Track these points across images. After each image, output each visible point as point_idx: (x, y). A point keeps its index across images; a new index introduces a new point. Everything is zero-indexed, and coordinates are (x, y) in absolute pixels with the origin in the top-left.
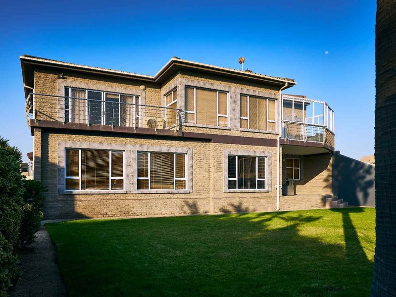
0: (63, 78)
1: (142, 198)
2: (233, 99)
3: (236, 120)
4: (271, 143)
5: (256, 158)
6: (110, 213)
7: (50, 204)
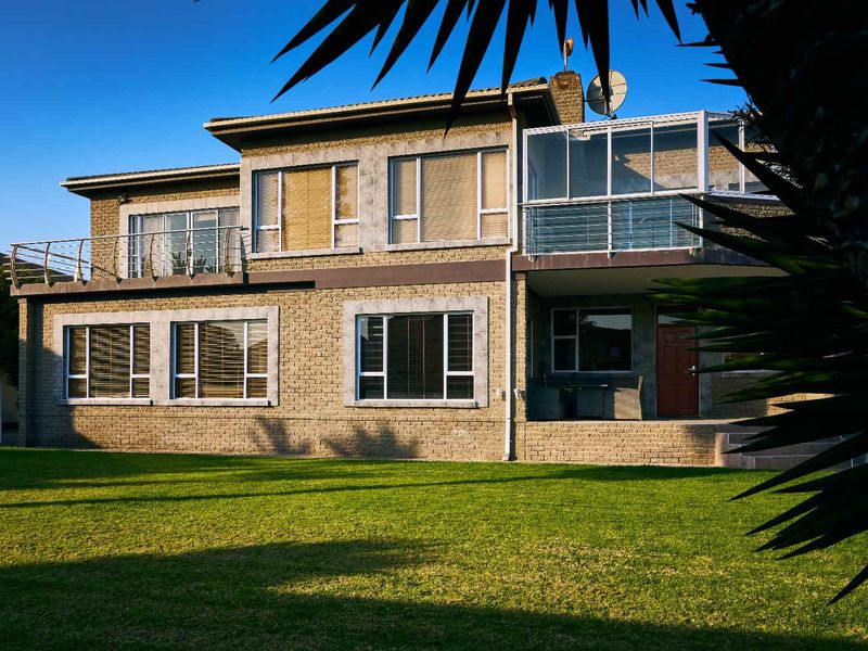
0: (127, 202)
1: (180, 414)
2: (368, 177)
3: (376, 225)
4: (485, 272)
5: (442, 316)
6: (127, 441)
7: (45, 421)
